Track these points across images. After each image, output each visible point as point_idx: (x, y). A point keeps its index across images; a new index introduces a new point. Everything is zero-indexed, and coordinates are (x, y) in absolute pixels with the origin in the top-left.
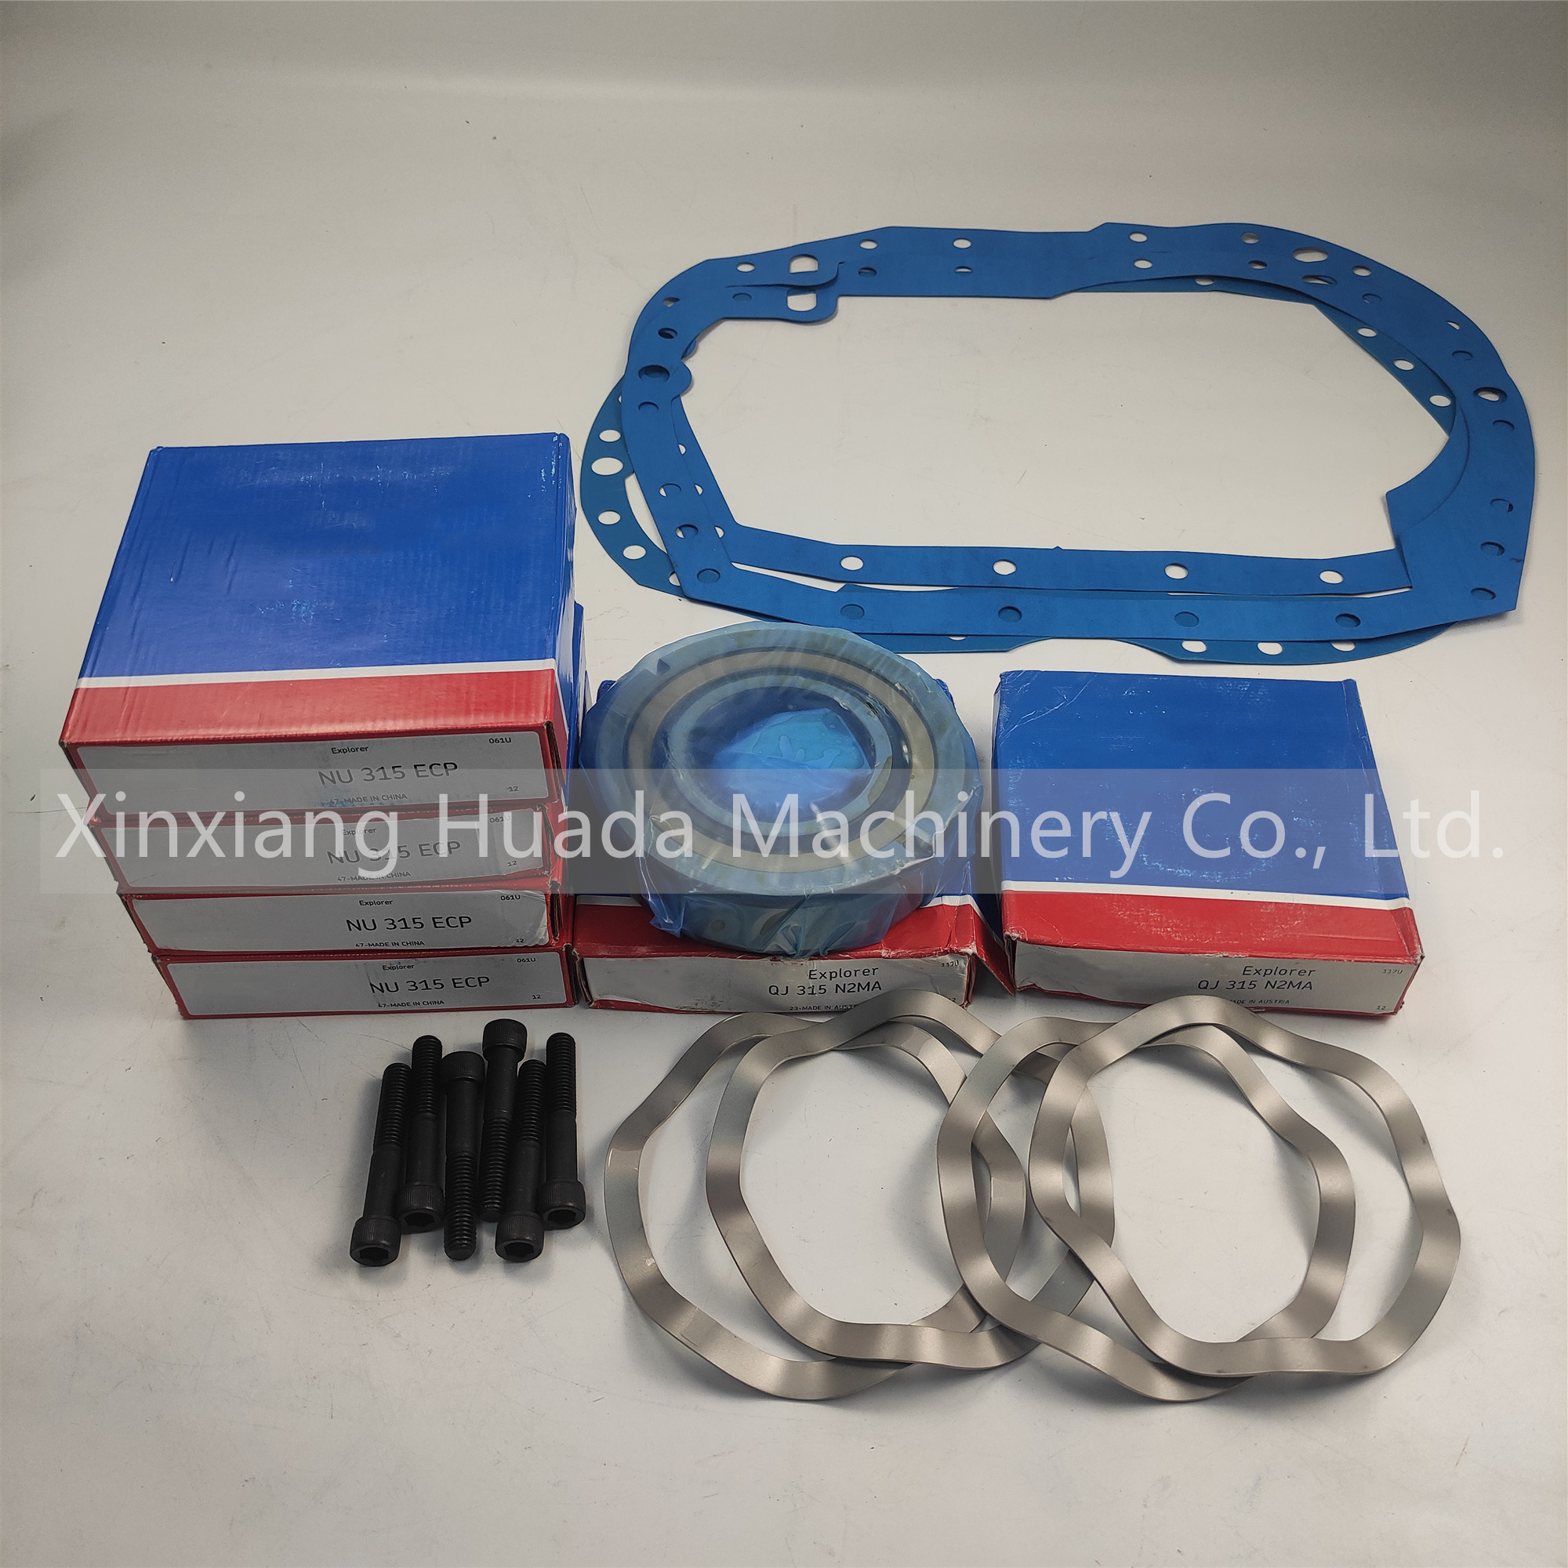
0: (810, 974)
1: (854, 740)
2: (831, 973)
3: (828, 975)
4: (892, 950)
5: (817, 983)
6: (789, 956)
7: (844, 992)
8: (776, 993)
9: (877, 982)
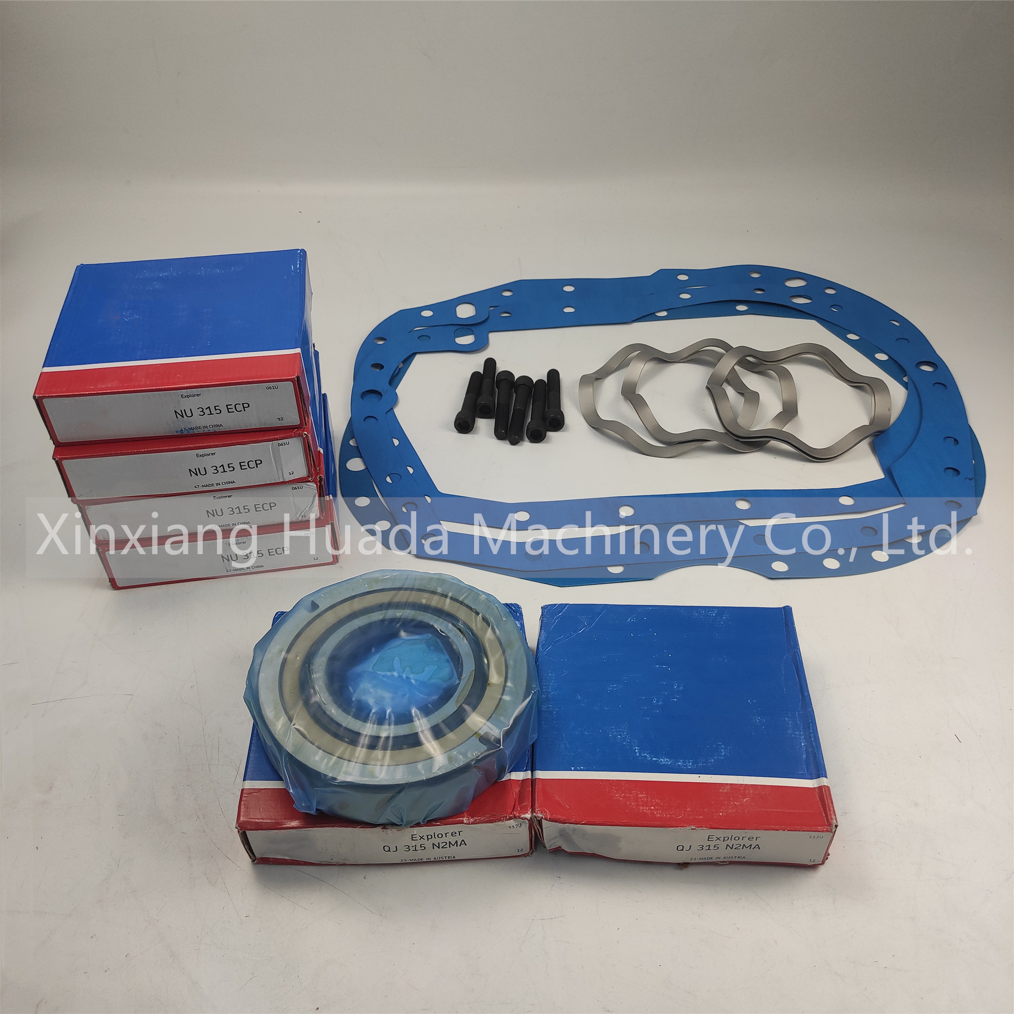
0: (412, 837)
1: (448, 657)
2: (427, 836)
3: (425, 837)
4: (473, 817)
5: (418, 843)
6: (398, 825)
7: (439, 848)
8: (389, 851)
9: (463, 840)
